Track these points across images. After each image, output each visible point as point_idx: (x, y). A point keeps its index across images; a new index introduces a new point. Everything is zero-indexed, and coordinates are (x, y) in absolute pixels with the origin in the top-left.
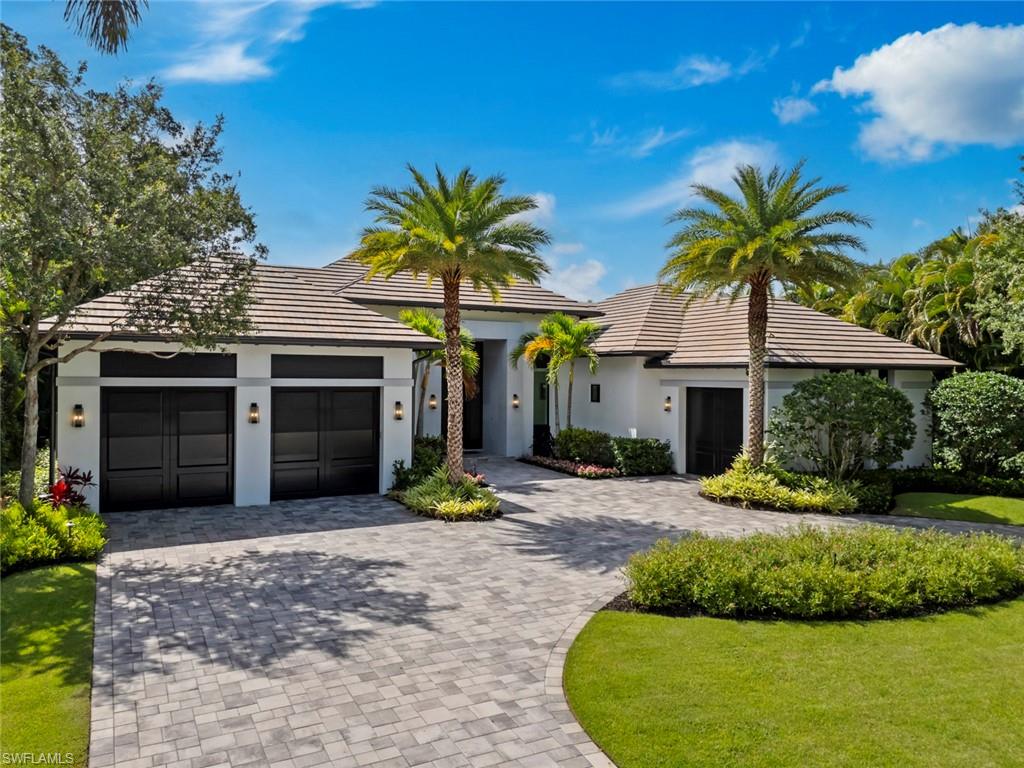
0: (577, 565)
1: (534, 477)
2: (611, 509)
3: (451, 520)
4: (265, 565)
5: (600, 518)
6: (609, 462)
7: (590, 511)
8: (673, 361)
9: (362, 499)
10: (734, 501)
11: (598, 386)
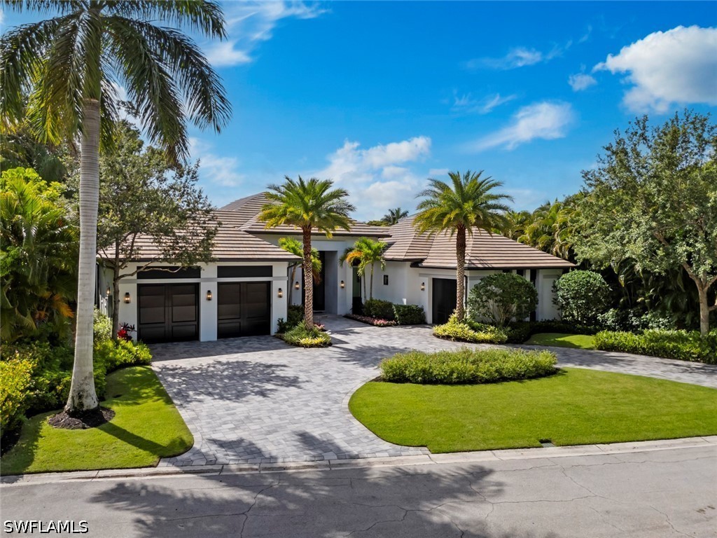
0: (363, 366)
1: (351, 326)
2: (386, 342)
3: (307, 347)
4: (225, 367)
5: (380, 345)
6: (391, 318)
7: (376, 343)
8: (424, 264)
9: (262, 338)
10: (448, 337)
11: (387, 276)
